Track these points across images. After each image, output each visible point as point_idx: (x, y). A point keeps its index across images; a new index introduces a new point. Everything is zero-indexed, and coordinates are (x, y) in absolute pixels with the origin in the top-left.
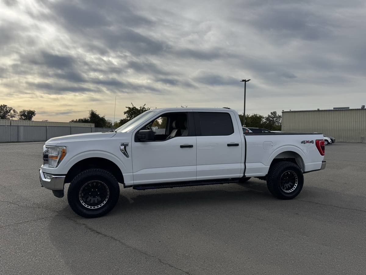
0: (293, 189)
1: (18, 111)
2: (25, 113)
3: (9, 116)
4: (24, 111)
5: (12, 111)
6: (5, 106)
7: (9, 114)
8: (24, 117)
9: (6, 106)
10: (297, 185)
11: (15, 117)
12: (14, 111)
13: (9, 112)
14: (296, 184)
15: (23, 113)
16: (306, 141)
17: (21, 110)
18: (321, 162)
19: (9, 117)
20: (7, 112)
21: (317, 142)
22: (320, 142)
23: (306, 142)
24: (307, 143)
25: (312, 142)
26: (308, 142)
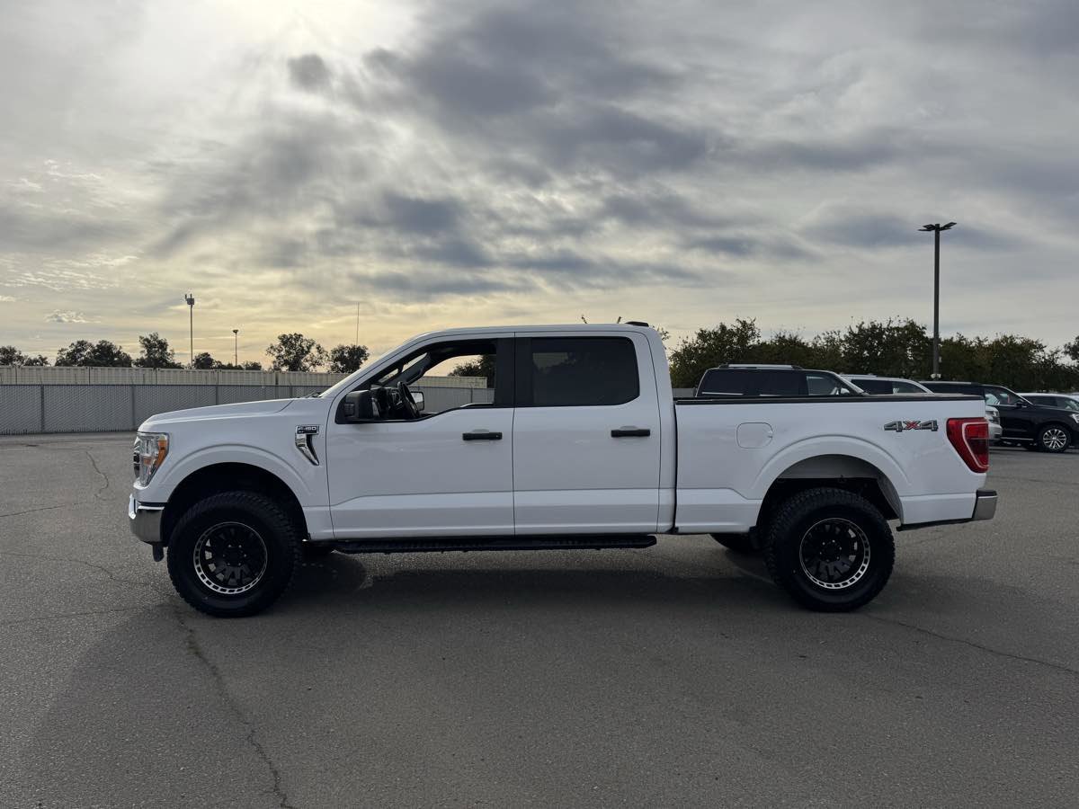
0: (853, 580)
1: (329, 348)
2: (343, 353)
3: (307, 361)
4: (342, 349)
5: (314, 350)
6: (298, 337)
7: (308, 356)
8: (342, 364)
9: (300, 335)
10: (866, 566)
11: (320, 364)
12: (318, 348)
13: (307, 352)
14: (866, 563)
15: (338, 355)
16: (908, 423)
17: (335, 346)
18: (974, 495)
19: (307, 364)
20: (303, 352)
21: (953, 428)
22: (964, 425)
23: (904, 426)
24: (908, 428)
25: (931, 426)
26: (912, 425)
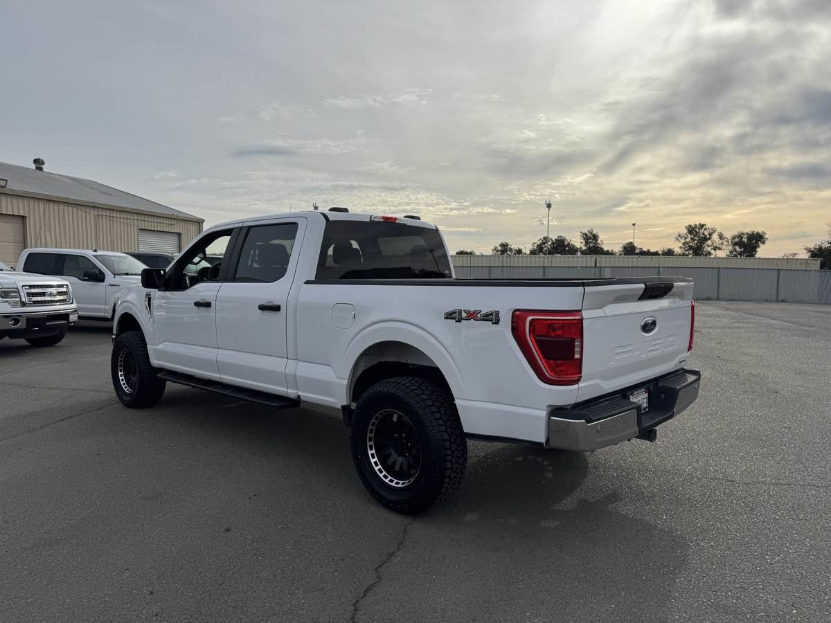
1: (728, 235)
2: (742, 238)
3: (709, 246)
4: (740, 236)
5: (715, 237)
6: (702, 226)
7: (709, 242)
8: (740, 248)
11: (720, 249)
12: (719, 235)
13: (710, 239)
15: (737, 240)
17: (735, 233)
19: (709, 249)
20: (705, 239)
